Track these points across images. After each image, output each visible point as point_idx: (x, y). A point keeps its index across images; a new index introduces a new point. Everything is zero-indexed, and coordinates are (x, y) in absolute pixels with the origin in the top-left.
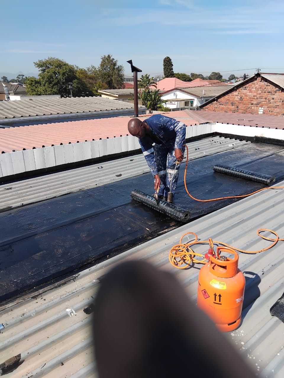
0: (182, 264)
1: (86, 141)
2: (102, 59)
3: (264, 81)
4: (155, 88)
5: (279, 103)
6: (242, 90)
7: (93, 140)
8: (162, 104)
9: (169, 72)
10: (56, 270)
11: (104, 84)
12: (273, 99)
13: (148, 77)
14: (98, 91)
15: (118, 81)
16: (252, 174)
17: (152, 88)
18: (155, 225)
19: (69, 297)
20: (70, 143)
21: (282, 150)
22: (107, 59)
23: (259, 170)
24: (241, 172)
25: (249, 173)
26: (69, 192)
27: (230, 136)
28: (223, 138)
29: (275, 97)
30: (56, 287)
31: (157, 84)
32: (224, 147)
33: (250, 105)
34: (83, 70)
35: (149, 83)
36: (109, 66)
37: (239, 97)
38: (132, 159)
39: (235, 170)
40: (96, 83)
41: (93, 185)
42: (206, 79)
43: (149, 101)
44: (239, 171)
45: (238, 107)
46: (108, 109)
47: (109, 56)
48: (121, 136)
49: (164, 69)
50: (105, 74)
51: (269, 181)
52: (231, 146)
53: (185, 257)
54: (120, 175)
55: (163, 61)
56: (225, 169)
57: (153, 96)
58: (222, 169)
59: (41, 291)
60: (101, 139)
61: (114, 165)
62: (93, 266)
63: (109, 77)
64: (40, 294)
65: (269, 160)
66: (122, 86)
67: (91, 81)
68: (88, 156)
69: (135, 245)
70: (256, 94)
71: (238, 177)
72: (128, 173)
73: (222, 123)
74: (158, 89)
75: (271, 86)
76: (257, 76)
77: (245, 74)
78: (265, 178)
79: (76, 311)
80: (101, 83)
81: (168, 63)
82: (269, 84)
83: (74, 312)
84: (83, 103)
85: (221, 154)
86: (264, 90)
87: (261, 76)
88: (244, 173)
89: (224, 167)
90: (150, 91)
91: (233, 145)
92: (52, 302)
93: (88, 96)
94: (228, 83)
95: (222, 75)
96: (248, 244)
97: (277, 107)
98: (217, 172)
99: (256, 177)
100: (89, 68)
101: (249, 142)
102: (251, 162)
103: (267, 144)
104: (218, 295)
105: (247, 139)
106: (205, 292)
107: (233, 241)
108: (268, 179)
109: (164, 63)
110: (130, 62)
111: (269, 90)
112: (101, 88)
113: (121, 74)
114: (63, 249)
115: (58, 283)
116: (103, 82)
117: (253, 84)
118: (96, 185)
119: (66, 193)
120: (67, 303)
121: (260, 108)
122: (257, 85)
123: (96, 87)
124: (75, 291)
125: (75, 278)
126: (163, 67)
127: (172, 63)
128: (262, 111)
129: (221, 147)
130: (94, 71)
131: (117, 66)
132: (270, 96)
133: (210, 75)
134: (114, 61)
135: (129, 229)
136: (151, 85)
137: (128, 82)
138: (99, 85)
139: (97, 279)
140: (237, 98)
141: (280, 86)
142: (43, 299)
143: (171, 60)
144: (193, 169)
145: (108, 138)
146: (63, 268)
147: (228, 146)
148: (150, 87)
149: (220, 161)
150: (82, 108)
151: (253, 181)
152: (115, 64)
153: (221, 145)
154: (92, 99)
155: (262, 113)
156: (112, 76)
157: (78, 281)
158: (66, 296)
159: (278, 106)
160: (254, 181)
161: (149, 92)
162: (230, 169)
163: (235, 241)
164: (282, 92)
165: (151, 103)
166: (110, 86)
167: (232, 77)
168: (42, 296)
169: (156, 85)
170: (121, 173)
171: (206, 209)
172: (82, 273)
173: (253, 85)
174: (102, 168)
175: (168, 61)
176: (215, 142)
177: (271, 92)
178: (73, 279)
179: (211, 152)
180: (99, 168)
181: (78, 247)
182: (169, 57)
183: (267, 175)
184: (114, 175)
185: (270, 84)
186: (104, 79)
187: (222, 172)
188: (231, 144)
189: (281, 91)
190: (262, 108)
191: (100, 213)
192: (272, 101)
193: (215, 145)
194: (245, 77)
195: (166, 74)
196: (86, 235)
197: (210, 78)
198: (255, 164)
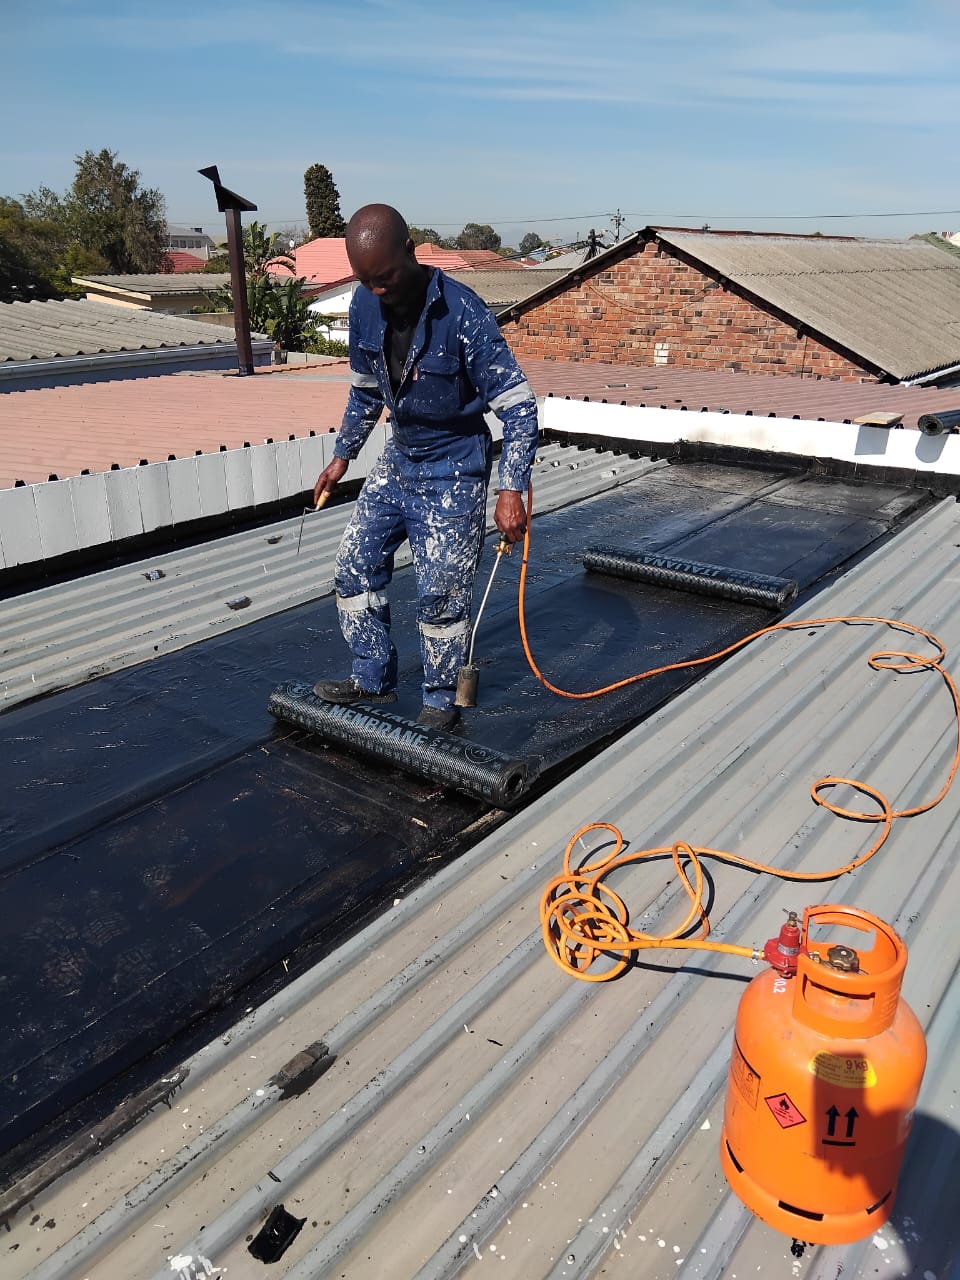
0: (594, 959)
1: (85, 472)
2: (80, 163)
3: (668, 253)
4: (290, 274)
5: (718, 328)
6: (598, 286)
7: (115, 467)
8: (318, 329)
9: (328, 218)
10: (74, 1066)
11: (94, 254)
12: (699, 314)
13: (261, 234)
14: (74, 280)
15: (144, 245)
16: (722, 577)
17: (278, 272)
18: (441, 802)
19: (164, 1193)
20: (20, 484)
21: (776, 485)
22: (101, 165)
23: (727, 558)
24: (682, 569)
25: (711, 573)
26: (45, 689)
27: (596, 441)
28: (573, 450)
29: (702, 307)
30: (94, 1151)
31: (294, 259)
32: (587, 482)
33: (626, 336)
34: (9, 202)
35: (265, 253)
36: (106, 192)
37: (590, 308)
38: (276, 535)
39: (660, 564)
40: (61, 252)
41: (141, 651)
42: (451, 248)
43: (273, 318)
44: (677, 568)
45: (586, 342)
46: (128, 346)
47: (105, 155)
48: (223, 449)
49: (310, 206)
50: (94, 220)
51: (781, 597)
52: (607, 476)
53: (600, 928)
54: (245, 603)
55: (304, 179)
56: (627, 560)
57: (285, 302)
58: (614, 561)
59: (25, 1183)
60: (144, 463)
61: (210, 560)
62: (234, 1023)
63: (110, 228)
64: (25, 1201)
65: (748, 521)
66: (160, 263)
67: (42, 244)
68: (99, 533)
69: (386, 896)
70: (643, 296)
71: (674, 589)
72: (272, 593)
73: (568, 398)
74: (299, 277)
75: (692, 271)
76: (645, 239)
77: (593, 232)
78: (769, 586)
79: (215, 1258)
80: (83, 250)
81: (320, 185)
82: (683, 265)
83: (207, 1263)
84: (27, 324)
85: (588, 506)
86: (667, 284)
87: (659, 238)
88: (694, 574)
89: (620, 556)
90: (271, 282)
91: (614, 472)
92: (92, 1231)
93: (43, 298)
94: (520, 261)
95: (499, 235)
96: (797, 841)
97: (711, 339)
98: (597, 572)
99: (736, 587)
100: (30, 196)
101: (662, 462)
102: (695, 532)
103: (722, 468)
104: (843, 1111)
105: (654, 450)
106: (783, 1103)
107: (741, 836)
108: (779, 589)
109: (308, 186)
110: (211, 173)
111: (683, 285)
112: (84, 268)
113: (156, 219)
114: (83, 957)
115: (101, 1127)
116: (87, 249)
117: (632, 263)
118: (156, 648)
119: (36, 693)
120: (161, 1225)
121: (659, 346)
122: (645, 269)
123: (62, 267)
124: (185, 1156)
125: (171, 1089)
126: (304, 200)
127: (336, 188)
128: (666, 353)
129: (577, 480)
130: (49, 207)
131: (138, 193)
132: (688, 307)
133: (461, 233)
134: (125, 174)
135: (345, 829)
136: (274, 260)
137: (181, 250)
138: (76, 260)
139: (271, 1085)
140: (583, 313)
141: (718, 272)
142: (42, 1221)
143: (330, 177)
144: (512, 565)
145: (172, 458)
146: (103, 1051)
147: (600, 478)
148: (269, 270)
149: (595, 531)
150: (27, 341)
151: (727, 599)
152: (130, 185)
153: (577, 474)
154: (59, 309)
155: (665, 360)
156: (123, 226)
157: (186, 1101)
158: (150, 1188)
159: (716, 337)
160: (730, 600)
161: (268, 286)
162: (642, 562)
163: (746, 835)
164: (725, 291)
165: (279, 323)
166: (118, 261)
167: (532, 244)
168: (32, 1209)
169: (292, 261)
170: (249, 594)
171: (607, 716)
172: (195, 1063)
173: (633, 268)
174: (161, 575)
175: (322, 181)
176: (553, 465)
177: (692, 292)
178: (161, 1099)
179: (551, 501)
180: (148, 577)
181: (148, 940)
182: (322, 167)
183: (772, 578)
184: (221, 603)
185: (686, 266)
186: (94, 235)
187: (615, 572)
188: (609, 469)
189: (721, 288)
190: (666, 346)
191: (204, 773)
192: (695, 320)
193: (556, 473)
194: (594, 240)
195: (316, 226)
196: (168, 878)
197: (462, 244)
198: (708, 536)
